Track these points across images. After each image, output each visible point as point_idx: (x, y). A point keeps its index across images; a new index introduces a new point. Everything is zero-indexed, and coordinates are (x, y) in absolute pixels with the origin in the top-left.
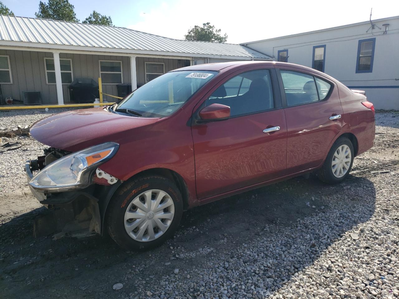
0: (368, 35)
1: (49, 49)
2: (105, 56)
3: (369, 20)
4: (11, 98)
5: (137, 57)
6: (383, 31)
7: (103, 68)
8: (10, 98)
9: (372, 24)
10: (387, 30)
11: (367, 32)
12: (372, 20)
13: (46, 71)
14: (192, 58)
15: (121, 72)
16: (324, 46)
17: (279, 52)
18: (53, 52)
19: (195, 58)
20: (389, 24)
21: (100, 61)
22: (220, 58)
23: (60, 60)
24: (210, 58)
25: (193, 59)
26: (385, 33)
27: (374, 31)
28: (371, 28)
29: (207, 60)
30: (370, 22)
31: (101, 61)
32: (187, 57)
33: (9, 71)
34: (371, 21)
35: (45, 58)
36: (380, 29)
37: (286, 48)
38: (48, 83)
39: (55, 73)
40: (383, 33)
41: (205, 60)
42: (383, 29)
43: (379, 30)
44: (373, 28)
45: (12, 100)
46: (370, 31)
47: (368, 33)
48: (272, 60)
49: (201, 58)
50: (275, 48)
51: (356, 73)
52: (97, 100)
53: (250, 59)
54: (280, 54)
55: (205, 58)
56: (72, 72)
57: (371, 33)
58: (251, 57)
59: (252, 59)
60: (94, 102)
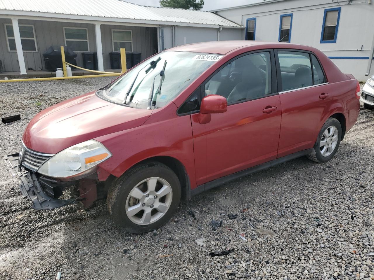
0: (335, 4)
1: (7, 15)
2: (63, 22)
5: (101, 25)
6: (348, 1)
7: (69, 36)
13: (7, 38)
14: (159, 25)
15: (87, 39)
16: (291, 15)
17: (248, 20)
19: (161, 25)
21: (64, 28)
24: (177, 26)
31: (66, 28)
32: (153, 25)
35: (5, 25)
37: (254, 16)
38: (10, 50)
41: (172, 28)
48: (240, 28)
49: (168, 26)
50: (243, 16)
51: (321, 43)
52: (58, 69)
53: (219, 28)
54: (249, 22)
55: (172, 26)
56: (35, 39)
57: (337, 2)
58: (220, 25)
59: (220, 26)
60: (57, 72)
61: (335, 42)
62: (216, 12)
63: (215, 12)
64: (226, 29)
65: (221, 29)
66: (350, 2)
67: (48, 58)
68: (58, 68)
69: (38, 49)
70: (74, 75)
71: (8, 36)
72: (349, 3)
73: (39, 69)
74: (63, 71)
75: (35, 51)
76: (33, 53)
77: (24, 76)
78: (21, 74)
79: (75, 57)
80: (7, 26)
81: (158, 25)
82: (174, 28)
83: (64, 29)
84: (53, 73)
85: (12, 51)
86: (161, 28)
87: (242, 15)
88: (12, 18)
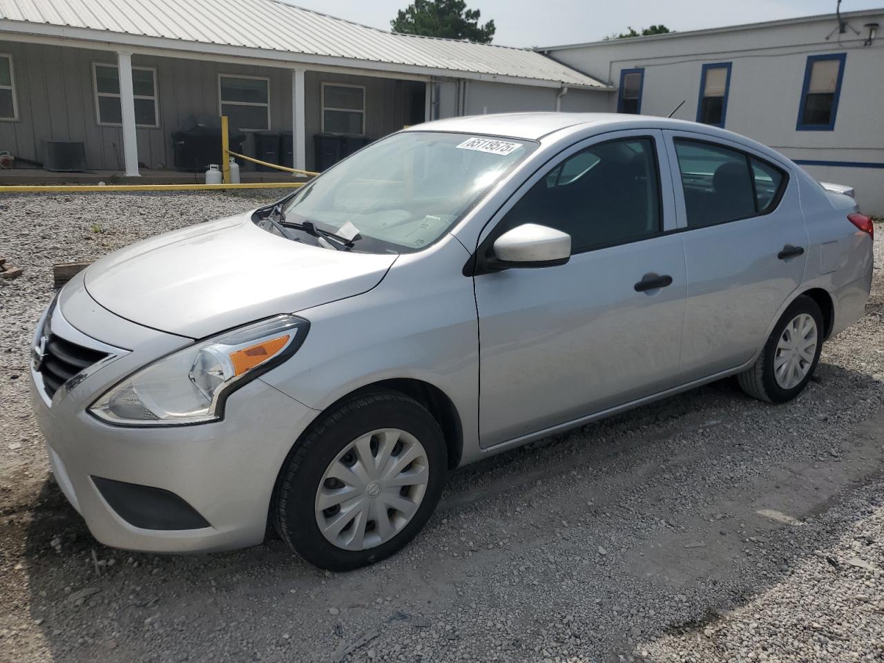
0: (831, 46)
1: (109, 43)
3: (835, 11)
4: (8, 153)
6: (863, 40)
7: (228, 93)
8: (6, 153)
9: (842, 21)
10: (873, 36)
11: (827, 38)
12: (841, 11)
13: (97, 95)
15: (267, 103)
16: (728, 66)
17: (624, 72)
18: (119, 52)
19: (436, 78)
20: (877, 25)
21: (220, 75)
22: (494, 80)
23: (133, 71)
24: (470, 81)
25: (434, 81)
26: (869, 42)
27: (844, 37)
28: (838, 30)
29: (465, 83)
30: (836, 17)
31: (224, 75)
32: (419, 75)
33: (11, 91)
34: (838, 13)
35: (94, 65)
36: (858, 33)
37: (639, 64)
38: (102, 121)
39: (119, 99)
40: (864, 43)
41: (459, 84)
42: (865, 35)
43: (856, 37)
44: (842, 31)
45: (13, 158)
46: (834, 38)
47: (829, 41)
48: (606, 90)
49: (450, 79)
50: (613, 65)
51: (798, 128)
52: (212, 167)
53: (560, 87)
54: (626, 77)
55: (459, 80)
56: (155, 98)
57: (837, 40)
58: (563, 82)
59: (563, 85)
60: (208, 173)
61: (832, 129)
62: (549, 52)
63: (546, 53)
64: (575, 91)
65: (565, 90)
66: (869, 43)
67: (183, 142)
68: (211, 165)
69: (160, 123)
70: (242, 181)
71: (99, 91)
72: (865, 45)
73: (160, 166)
74: (222, 172)
75: (153, 126)
76: (150, 129)
77: (132, 181)
78: (127, 175)
79: (242, 142)
80: (97, 67)
81: (429, 77)
82: (462, 84)
83: (219, 79)
84: (199, 175)
85: (103, 124)
86: (435, 83)
87: (611, 62)
88: (118, 50)
